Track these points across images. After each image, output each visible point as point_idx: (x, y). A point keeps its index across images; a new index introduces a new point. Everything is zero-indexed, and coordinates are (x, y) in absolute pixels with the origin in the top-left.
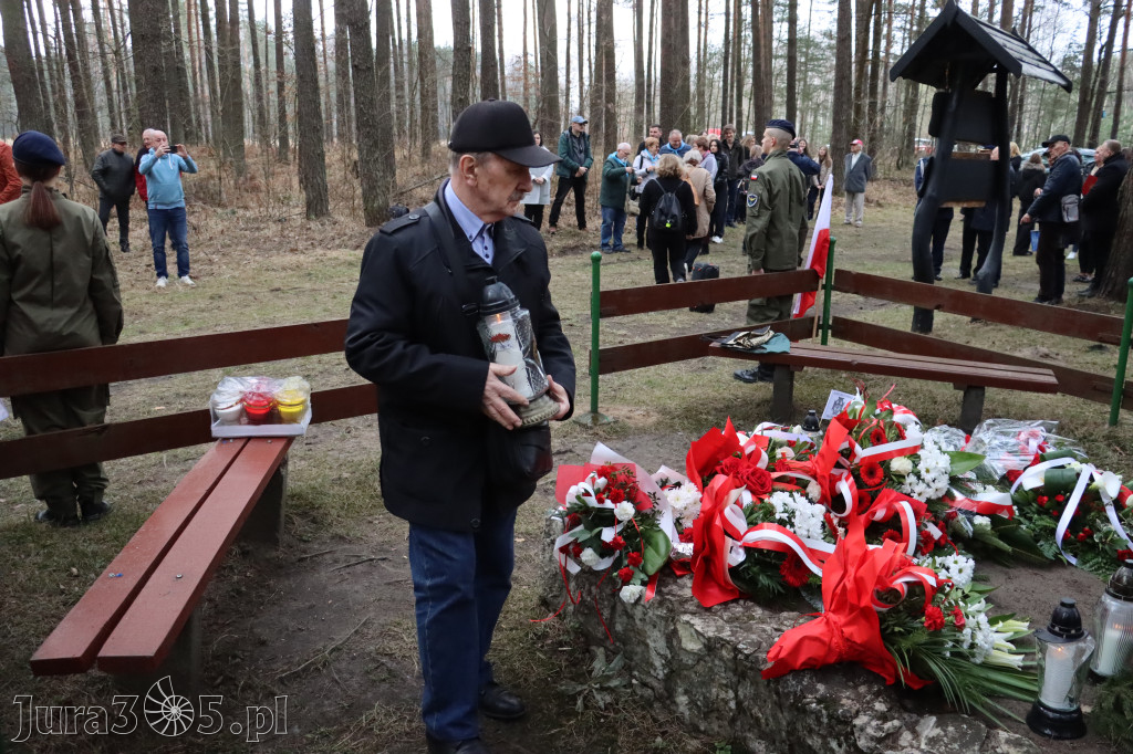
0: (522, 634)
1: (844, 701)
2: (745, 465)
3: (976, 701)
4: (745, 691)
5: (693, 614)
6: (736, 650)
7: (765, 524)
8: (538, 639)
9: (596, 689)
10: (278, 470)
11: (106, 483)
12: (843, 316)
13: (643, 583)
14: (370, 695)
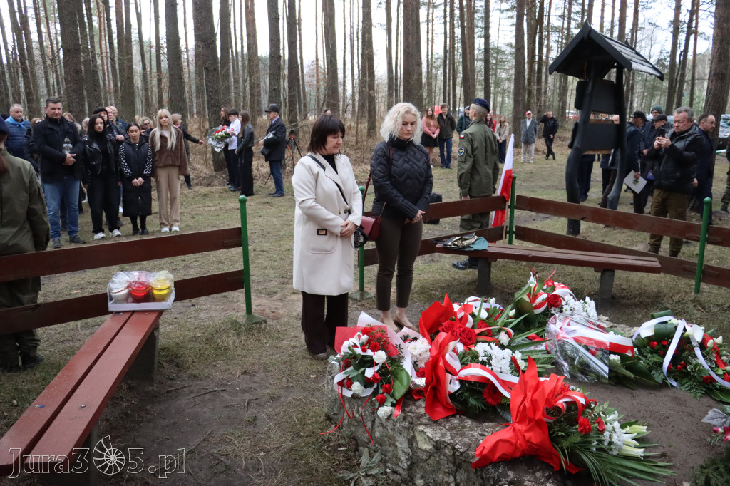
0: (314, 440)
1: (526, 483)
2: (458, 326)
3: (614, 480)
4: (462, 476)
5: (426, 425)
6: (454, 449)
7: (473, 364)
8: (325, 442)
9: (363, 476)
10: (152, 333)
11: (38, 343)
12: (522, 225)
13: (393, 405)
14: (213, 483)
